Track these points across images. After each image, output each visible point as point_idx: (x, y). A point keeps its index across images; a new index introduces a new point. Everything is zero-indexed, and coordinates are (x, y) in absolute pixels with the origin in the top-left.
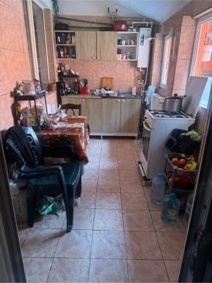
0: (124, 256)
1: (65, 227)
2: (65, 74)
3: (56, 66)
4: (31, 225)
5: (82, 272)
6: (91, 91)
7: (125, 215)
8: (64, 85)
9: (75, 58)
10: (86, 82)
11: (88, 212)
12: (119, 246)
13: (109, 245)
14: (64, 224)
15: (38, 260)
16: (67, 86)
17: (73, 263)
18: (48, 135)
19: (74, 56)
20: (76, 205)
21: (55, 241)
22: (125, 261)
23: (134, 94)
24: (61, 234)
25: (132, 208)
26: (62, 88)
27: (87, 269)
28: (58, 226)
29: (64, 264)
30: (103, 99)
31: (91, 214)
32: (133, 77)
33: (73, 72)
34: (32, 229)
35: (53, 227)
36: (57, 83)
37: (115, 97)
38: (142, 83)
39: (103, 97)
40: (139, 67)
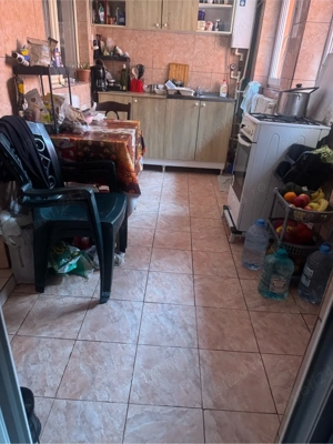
0: (193, 344)
1: (97, 296)
2: (106, 53)
3: (92, 38)
4: (40, 290)
5: (122, 363)
6: (150, 86)
7: (197, 283)
8: (104, 74)
9: (124, 24)
10: (141, 70)
11: (136, 275)
12: (186, 329)
13: (169, 326)
14: (95, 291)
15: (49, 342)
16: (108, 75)
17: (108, 350)
18: (72, 140)
19: (122, 20)
20: (117, 263)
21: (81, 316)
22: (195, 351)
23: (223, 95)
24: (90, 306)
25: (209, 274)
26: (100, 78)
27: (131, 359)
28: (85, 293)
29: (94, 350)
30: (170, 100)
31: (142, 278)
32: (223, 66)
33: (120, 52)
34: (41, 295)
35: (78, 294)
36: (92, 68)
37: (190, 98)
38: (238, 77)
39: (170, 97)
40: (234, 46)
